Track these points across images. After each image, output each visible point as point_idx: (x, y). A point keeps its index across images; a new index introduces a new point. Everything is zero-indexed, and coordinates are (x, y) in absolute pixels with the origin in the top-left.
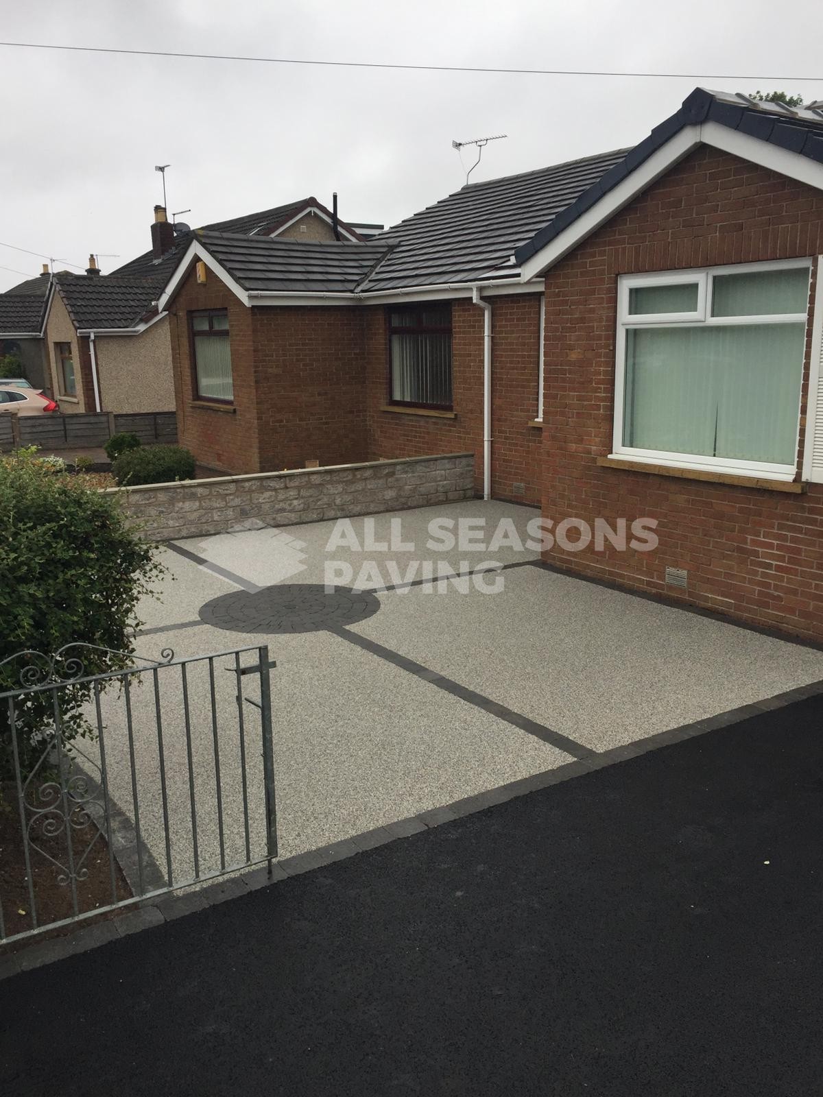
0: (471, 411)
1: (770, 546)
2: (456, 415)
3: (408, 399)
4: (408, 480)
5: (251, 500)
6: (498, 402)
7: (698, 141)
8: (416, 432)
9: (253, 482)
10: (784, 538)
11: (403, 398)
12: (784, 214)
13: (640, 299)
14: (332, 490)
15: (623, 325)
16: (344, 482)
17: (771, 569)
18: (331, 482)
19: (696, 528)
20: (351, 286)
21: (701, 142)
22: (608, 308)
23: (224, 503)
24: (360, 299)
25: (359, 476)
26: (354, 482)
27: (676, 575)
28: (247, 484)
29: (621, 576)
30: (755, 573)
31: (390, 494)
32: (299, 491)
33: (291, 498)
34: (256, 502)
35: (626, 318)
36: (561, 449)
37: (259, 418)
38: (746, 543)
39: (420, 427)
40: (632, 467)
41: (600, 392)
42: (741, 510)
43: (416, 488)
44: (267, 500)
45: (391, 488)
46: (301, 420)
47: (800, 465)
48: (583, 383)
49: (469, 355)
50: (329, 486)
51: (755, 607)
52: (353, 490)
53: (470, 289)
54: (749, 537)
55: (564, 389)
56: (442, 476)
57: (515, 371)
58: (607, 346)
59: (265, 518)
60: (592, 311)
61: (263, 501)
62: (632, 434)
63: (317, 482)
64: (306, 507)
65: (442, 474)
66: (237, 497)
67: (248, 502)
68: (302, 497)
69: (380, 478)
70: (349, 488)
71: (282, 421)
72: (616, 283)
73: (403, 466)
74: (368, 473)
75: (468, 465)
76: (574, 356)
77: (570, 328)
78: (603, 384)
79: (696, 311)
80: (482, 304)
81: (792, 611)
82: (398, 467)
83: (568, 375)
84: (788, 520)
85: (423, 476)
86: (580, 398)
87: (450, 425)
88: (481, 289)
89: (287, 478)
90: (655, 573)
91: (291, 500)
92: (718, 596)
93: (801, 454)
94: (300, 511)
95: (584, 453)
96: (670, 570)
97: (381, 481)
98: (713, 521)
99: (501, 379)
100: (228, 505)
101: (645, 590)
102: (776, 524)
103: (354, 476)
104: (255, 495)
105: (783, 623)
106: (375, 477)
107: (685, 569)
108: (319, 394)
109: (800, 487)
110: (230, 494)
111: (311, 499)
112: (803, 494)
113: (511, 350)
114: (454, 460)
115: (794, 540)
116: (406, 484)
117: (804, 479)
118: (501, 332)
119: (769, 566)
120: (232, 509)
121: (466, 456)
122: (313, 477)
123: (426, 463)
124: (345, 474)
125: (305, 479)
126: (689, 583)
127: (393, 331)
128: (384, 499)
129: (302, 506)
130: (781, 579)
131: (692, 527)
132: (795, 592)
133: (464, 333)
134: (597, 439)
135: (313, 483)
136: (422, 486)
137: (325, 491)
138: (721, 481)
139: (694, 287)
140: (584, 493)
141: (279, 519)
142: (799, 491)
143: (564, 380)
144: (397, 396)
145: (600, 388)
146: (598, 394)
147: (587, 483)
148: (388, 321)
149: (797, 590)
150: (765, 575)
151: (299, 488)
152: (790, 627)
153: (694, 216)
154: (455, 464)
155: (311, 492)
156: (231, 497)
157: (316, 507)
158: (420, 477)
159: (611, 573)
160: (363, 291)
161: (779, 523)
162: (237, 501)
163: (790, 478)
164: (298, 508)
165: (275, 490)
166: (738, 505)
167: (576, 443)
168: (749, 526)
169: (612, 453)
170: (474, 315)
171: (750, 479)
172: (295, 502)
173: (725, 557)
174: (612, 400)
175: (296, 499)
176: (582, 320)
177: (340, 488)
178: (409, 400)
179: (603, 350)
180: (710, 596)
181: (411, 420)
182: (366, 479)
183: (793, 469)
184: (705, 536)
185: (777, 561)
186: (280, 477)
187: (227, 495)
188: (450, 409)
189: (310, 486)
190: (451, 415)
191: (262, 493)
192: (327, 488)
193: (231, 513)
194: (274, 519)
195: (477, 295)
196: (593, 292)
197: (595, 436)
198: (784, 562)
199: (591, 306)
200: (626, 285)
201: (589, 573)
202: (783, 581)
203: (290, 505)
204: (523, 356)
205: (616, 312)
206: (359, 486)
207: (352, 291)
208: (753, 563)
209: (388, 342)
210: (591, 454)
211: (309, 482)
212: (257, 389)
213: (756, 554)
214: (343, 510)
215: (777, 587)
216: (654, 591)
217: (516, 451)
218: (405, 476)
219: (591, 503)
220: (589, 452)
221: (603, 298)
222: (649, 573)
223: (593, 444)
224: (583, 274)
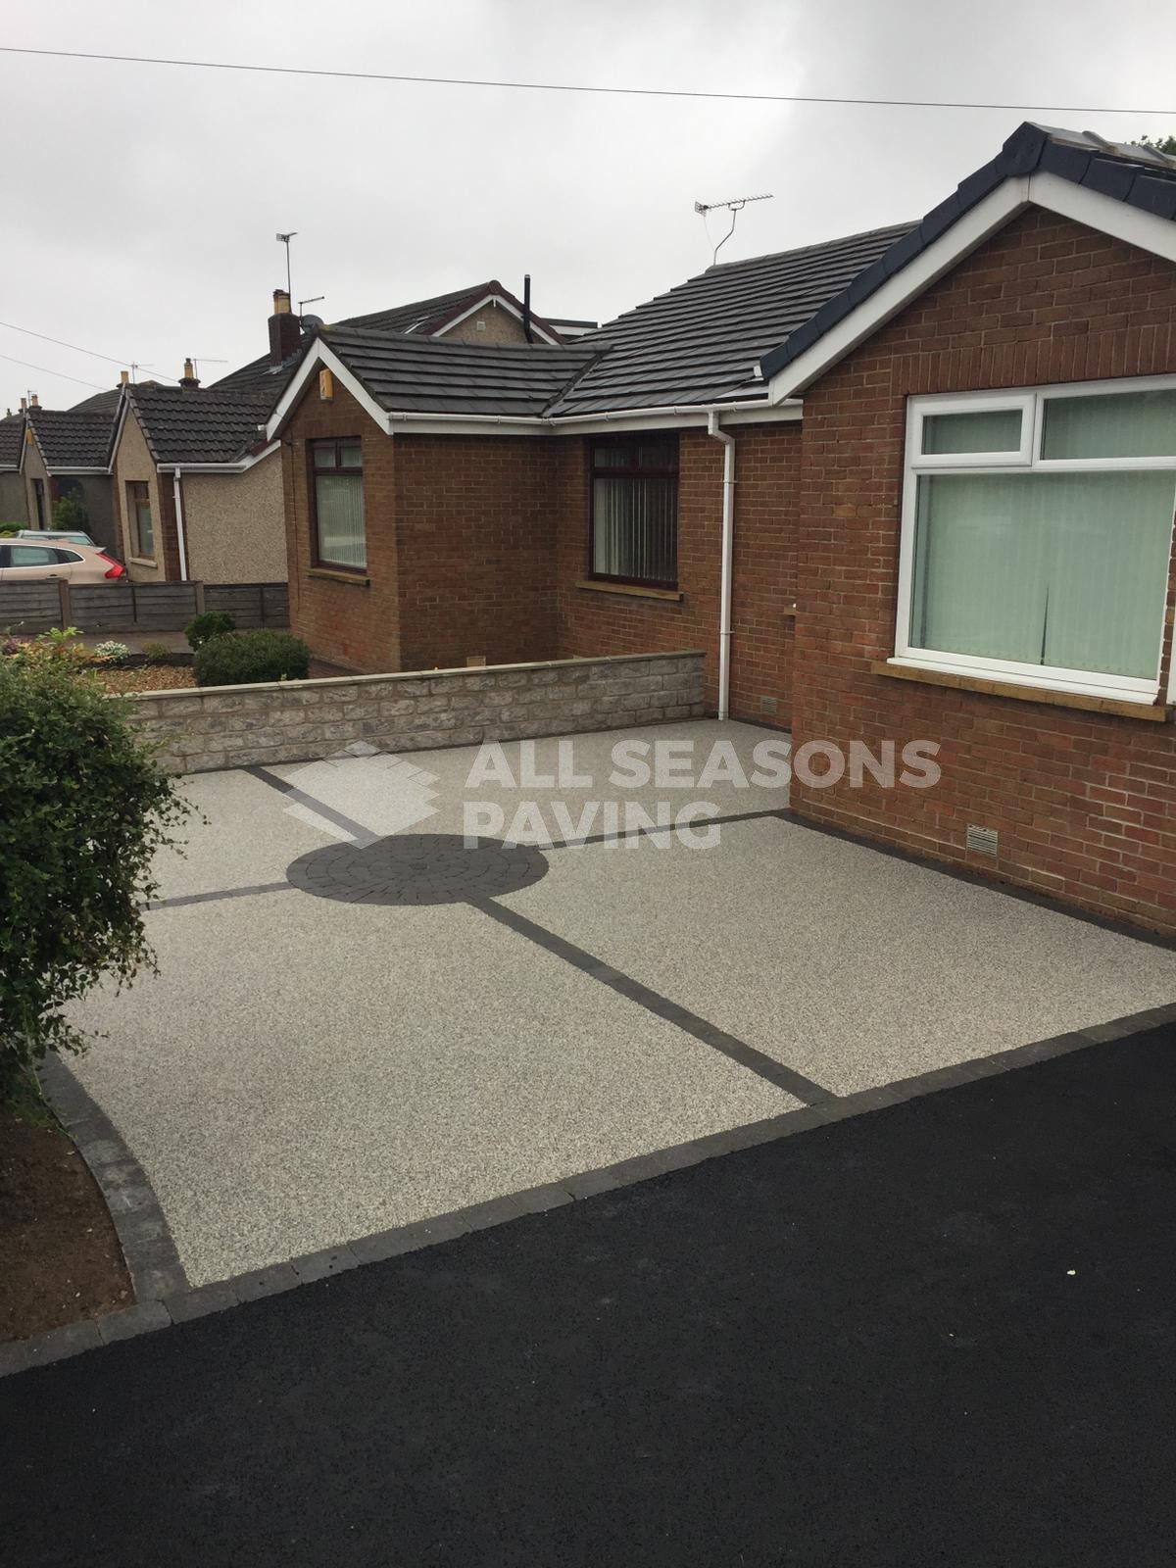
0: (704, 591)
1: (1119, 798)
2: (682, 595)
3: (615, 572)
4: (608, 689)
5: (379, 711)
6: (742, 578)
7: (1025, 200)
8: (625, 619)
9: (383, 685)
10: (1140, 787)
11: (609, 570)
12: (1148, 309)
13: (939, 432)
14: (495, 698)
15: (913, 468)
16: (514, 688)
17: (1120, 834)
18: (496, 688)
19: (1012, 770)
20: (538, 407)
21: (1029, 202)
22: (892, 444)
23: (341, 714)
24: (550, 426)
25: (536, 681)
26: (530, 690)
27: (983, 837)
28: (374, 689)
29: (905, 836)
30: (1096, 837)
31: (580, 708)
32: (449, 700)
33: (437, 710)
34: (386, 713)
35: (918, 459)
36: (821, 647)
37: (402, 595)
38: (1083, 794)
39: (631, 612)
40: (921, 676)
41: (878, 567)
42: (1077, 744)
43: (618, 700)
44: (403, 712)
45: (582, 698)
46: (463, 598)
47: (1164, 681)
48: (854, 553)
49: (703, 510)
50: (493, 694)
51: (1096, 888)
52: (526, 701)
53: (704, 414)
54: (1089, 785)
55: (828, 560)
56: (657, 683)
57: (767, 534)
58: (889, 500)
59: (399, 737)
60: (870, 448)
61: (397, 713)
62: (924, 630)
63: (476, 688)
64: (459, 722)
65: (657, 681)
66: (360, 707)
67: (375, 714)
68: (453, 710)
69: (569, 684)
70: (521, 698)
71: (433, 599)
72: (904, 407)
73: (602, 668)
74: (551, 676)
75: (696, 670)
76: (842, 513)
77: (838, 472)
78: (883, 555)
79: (1018, 450)
80: (721, 436)
81: (1149, 895)
82: (595, 670)
83: (832, 541)
84: (1145, 760)
85: (630, 683)
86: (849, 575)
87: (674, 611)
88: (720, 414)
89: (432, 681)
90: (953, 832)
91: (436, 713)
92: (1043, 870)
93: (1166, 664)
94: (450, 729)
95: (852, 655)
96: (973, 829)
97: (568, 690)
98: (1036, 759)
99: (747, 545)
100: (347, 717)
101: (935, 858)
102: (1129, 765)
103: (530, 680)
104: (385, 704)
105: (1136, 913)
106: (560, 682)
107: (995, 829)
108: (489, 562)
109: (1163, 713)
110: (349, 703)
111: (466, 713)
112: (1168, 722)
113: (763, 504)
114: (676, 661)
115: (1153, 790)
116: (604, 694)
117: (1169, 701)
118: (748, 478)
119: (1116, 828)
120: (351, 724)
121: (693, 656)
122: (470, 681)
123: (635, 664)
124: (517, 677)
125: (459, 683)
126: (1000, 850)
127: (595, 474)
128: (572, 715)
129: (453, 721)
130: (1133, 848)
131: (1008, 769)
132: (1152, 868)
133: (696, 477)
134: (873, 636)
135: (471, 688)
136: (627, 697)
137: (487, 701)
138: (1049, 701)
139: (1017, 414)
140: (852, 714)
141: (419, 739)
142: (1163, 719)
143: (828, 548)
144: (600, 568)
145: (878, 561)
146: (875, 570)
147: (856, 699)
148: (590, 459)
149: (1157, 864)
150: (1109, 841)
151: (448, 696)
152: (1146, 919)
153: (1018, 310)
154: (677, 667)
155: (466, 702)
156: (351, 707)
157: (473, 724)
158: (626, 685)
159: (889, 832)
160: (555, 415)
161: (1132, 765)
162: (359, 713)
163: (1150, 699)
164: (447, 724)
165: (415, 697)
166: (1073, 737)
167: (842, 640)
168: (1089, 768)
169: (893, 656)
170: (711, 453)
171: (1091, 699)
172: (444, 716)
173: (1052, 812)
174: (895, 578)
175: (445, 711)
176: (856, 461)
177: (508, 697)
178: (617, 574)
179: (883, 506)
180: (1030, 869)
181: (619, 603)
182: (546, 685)
183: (1154, 686)
184: (1025, 780)
185: (1128, 821)
186: (422, 679)
187: (344, 703)
188: (673, 587)
189: (465, 692)
190: (674, 596)
191: (396, 702)
192: (490, 698)
193: (350, 729)
194: (412, 739)
195: (714, 424)
196: (871, 420)
197: (870, 631)
198: (1139, 823)
199: (868, 441)
200: (920, 409)
201: (858, 830)
202: (1136, 851)
203: (436, 720)
204: (778, 513)
205: (903, 449)
206: (537, 695)
207: (539, 415)
208: (1094, 822)
209: (588, 488)
210: (863, 657)
211: (464, 686)
212: (400, 552)
213: (1098, 809)
214: (512, 729)
215: (1127, 860)
216: (950, 859)
217: (766, 650)
218: (604, 682)
219: (863, 728)
220: (860, 654)
221: (885, 429)
222: (943, 833)
223: (867, 642)
224: (857, 394)
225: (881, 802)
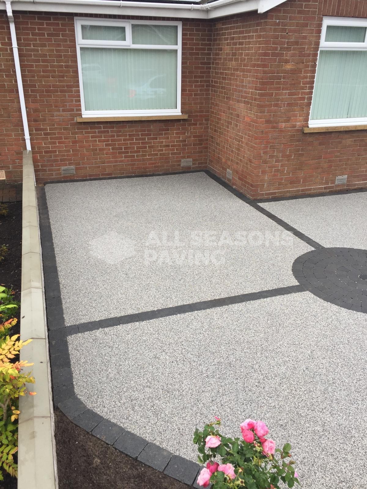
27: (342, 179)
29: (310, 189)
35: (324, 44)
36: (273, 128)
48: (294, 84)
55: (279, 89)
60: (305, 37)
76: (289, 67)
77: (287, 48)
83: (282, 80)
86: (290, 94)
90: (330, 181)
92: (361, 181)
95: (291, 128)
96: (338, 177)
101: (323, 192)
107: (346, 175)
126: (347, 181)
131: (352, 154)
134: (301, 118)
140: (288, 151)
143: (278, 83)
145: (307, 87)
146: (305, 91)
147: (291, 145)
159: (303, 190)
167: (285, 122)
176: (297, 43)
179: (310, 63)
180: (357, 183)
184: (359, 156)
196: (306, 25)
197: (299, 116)
199: (304, 34)
201: (288, 195)
216: (328, 190)
219: (293, 156)
220: (294, 126)
221: (313, 30)
222: (327, 183)
223: (298, 121)
224: (300, 12)
225: (300, 181)
